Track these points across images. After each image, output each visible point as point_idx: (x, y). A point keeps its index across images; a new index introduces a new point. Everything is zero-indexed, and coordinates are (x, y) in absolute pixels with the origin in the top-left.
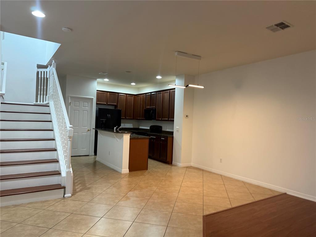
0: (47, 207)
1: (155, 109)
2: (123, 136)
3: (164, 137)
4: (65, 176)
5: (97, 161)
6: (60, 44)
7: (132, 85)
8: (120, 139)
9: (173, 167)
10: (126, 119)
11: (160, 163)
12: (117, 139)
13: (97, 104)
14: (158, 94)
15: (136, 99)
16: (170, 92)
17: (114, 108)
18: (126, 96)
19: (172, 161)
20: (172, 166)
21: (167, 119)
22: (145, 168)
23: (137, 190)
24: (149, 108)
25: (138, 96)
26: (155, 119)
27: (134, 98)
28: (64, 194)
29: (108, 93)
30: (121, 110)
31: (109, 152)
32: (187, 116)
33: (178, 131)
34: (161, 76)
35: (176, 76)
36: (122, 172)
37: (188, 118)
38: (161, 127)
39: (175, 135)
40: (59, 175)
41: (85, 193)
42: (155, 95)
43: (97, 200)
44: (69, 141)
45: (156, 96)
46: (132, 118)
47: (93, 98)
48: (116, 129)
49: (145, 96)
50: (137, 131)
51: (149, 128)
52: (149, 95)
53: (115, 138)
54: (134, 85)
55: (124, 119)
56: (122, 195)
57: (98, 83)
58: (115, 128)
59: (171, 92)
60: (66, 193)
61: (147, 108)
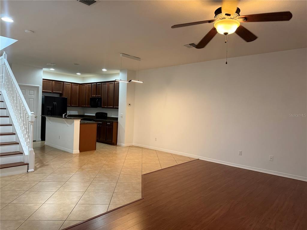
0: (16, 179)
2: (73, 122)
3: (109, 122)
4: (28, 154)
5: (46, 145)
7: (77, 75)
8: (71, 124)
9: (118, 147)
10: (71, 106)
11: (106, 145)
12: (68, 124)
13: (43, 92)
14: (103, 84)
15: (81, 88)
16: (114, 83)
17: (59, 96)
18: (72, 85)
19: (117, 142)
21: (112, 107)
22: (94, 149)
23: (90, 164)
24: (94, 97)
25: (83, 85)
26: (100, 106)
27: (79, 86)
28: (28, 169)
29: (54, 82)
30: (66, 98)
31: (59, 136)
32: (129, 104)
33: (122, 117)
34: (106, 69)
35: (120, 70)
36: (73, 152)
37: (131, 106)
38: (106, 114)
39: (119, 120)
40: (22, 154)
41: (45, 169)
43: (58, 172)
44: (31, 125)
45: (101, 86)
46: (77, 105)
47: (39, 87)
49: (91, 86)
51: (94, 115)
52: (95, 85)
53: (66, 124)
54: (79, 75)
55: (69, 106)
56: (78, 168)
57: (44, 72)
58: (64, 115)
59: (116, 84)
60: (29, 168)
61: (92, 97)
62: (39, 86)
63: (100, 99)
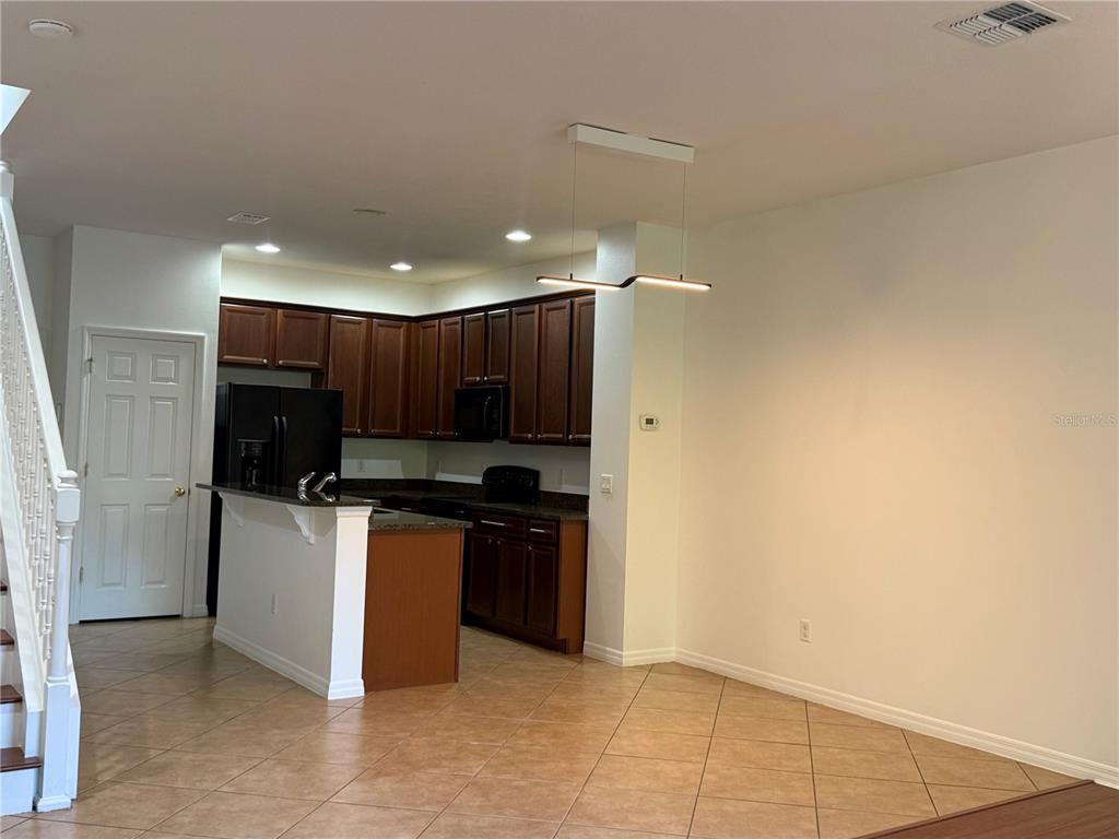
1: (507, 390)
2: (334, 521)
3: (542, 522)
5: (219, 643)
6: (28, 91)
7: (394, 271)
8: (323, 535)
9: (586, 667)
10: (365, 435)
11: (526, 650)
13: (221, 364)
14: (518, 314)
15: (418, 337)
16: (572, 304)
17: (308, 386)
18: (370, 327)
19: (583, 639)
20: (581, 662)
21: (560, 436)
22: (447, 673)
23: (387, 775)
24: (476, 383)
25: (426, 323)
26: (504, 435)
27: (408, 330)
29: (280, 311)
30: (342, 392)
32: (649, 421)
33: (607, 493)
34: (528, 230)
35: (599, 230)
36: (331, 692)
37: (655, 429)
38: (536, 475)
39: (593, 513)
40: (15, 705)
41: (136, 793)
42: (507, 318)
43: (190, 823)
46: (398, 430)
47: (203, 338)
48: (310, 486)
49: (459, 327)
50: (419, 495)
51: (478, 480)
52: (478, 319)
53: (300, 531)
54: (405, 273)
55: (356, 435)
56: (312, 797)
57: (229, 263)
58: (303, 482)
59: (578, 306)
60: (45, 790)
61: (468, 384)
62: (202, 334)
63: (500, 393)
